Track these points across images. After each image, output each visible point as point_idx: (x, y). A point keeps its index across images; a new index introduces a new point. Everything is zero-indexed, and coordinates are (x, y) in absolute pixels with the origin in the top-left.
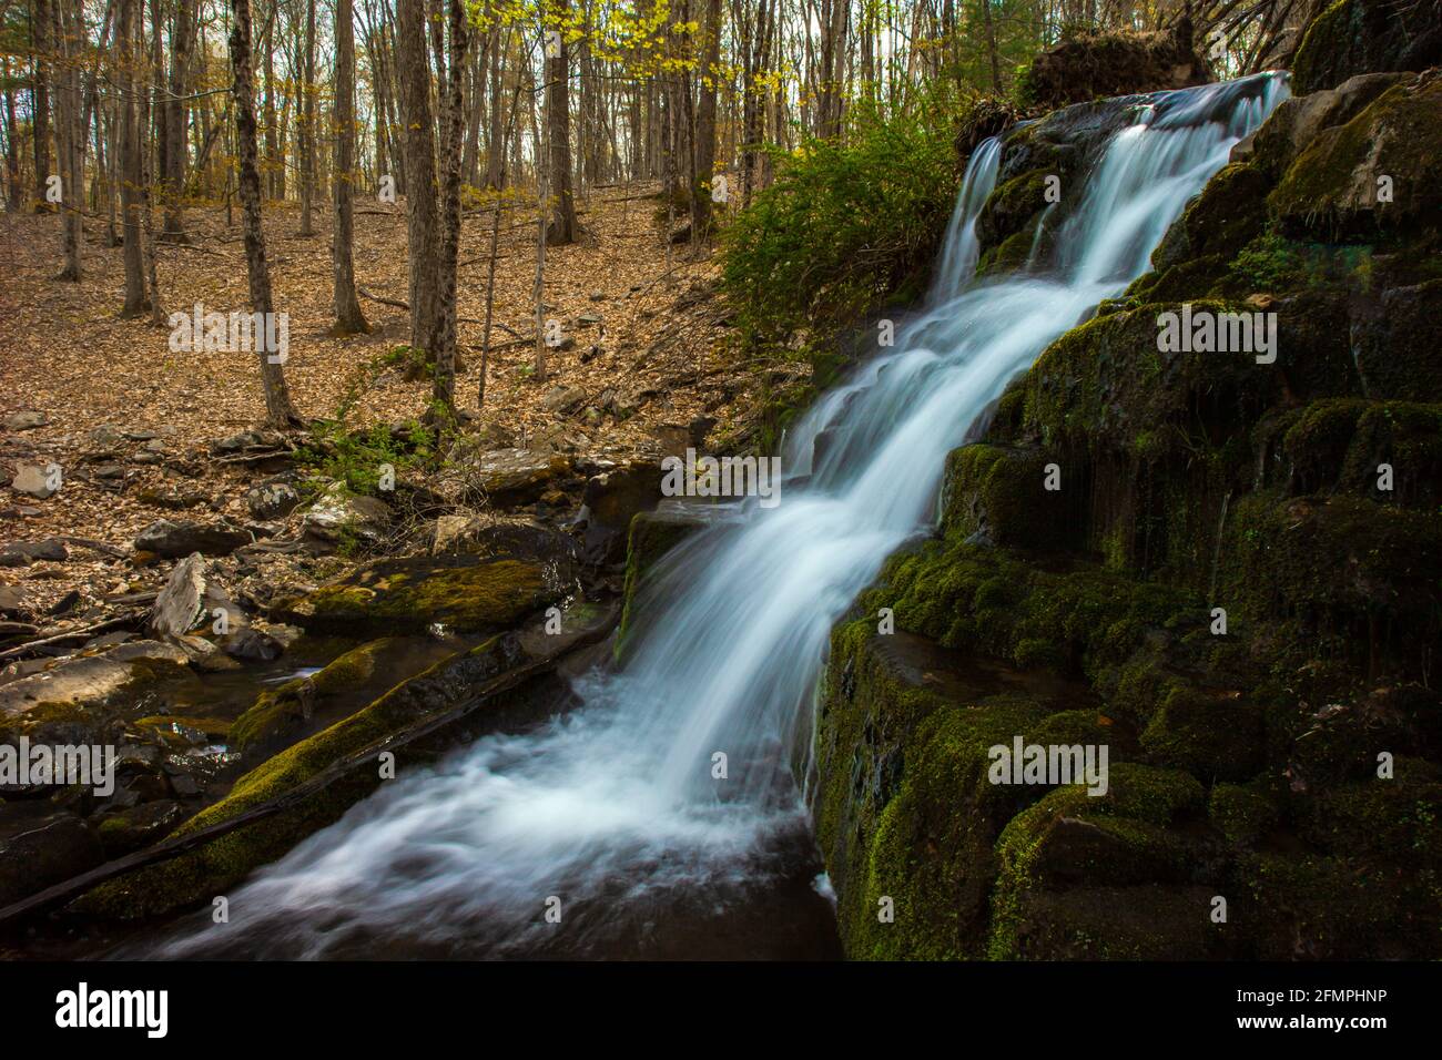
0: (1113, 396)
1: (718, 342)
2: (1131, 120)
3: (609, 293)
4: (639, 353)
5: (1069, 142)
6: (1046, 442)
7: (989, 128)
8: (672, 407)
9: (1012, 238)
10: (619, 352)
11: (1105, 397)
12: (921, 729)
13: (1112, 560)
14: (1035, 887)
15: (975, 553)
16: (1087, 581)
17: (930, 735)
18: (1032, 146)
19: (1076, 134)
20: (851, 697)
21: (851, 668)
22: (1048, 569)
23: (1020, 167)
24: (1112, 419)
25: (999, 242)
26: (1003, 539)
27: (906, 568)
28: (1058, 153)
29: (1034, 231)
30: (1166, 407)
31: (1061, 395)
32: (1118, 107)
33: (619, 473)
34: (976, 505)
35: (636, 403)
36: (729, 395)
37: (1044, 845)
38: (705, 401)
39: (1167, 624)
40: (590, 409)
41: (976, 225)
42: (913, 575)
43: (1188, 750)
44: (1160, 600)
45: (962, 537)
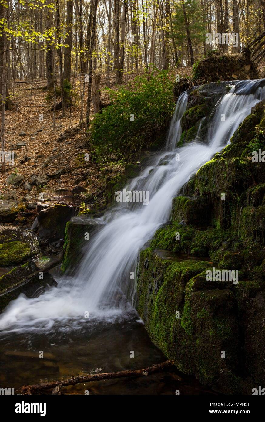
0: (216, 182)
1: (79, 155)
2: (228, 90)
3: (28, 133)
4: (46, 160)
5: (209, 96)
6: (201, 195)
7: (184, 88)
8: (61, 182)
9: (192, 128)
10: (36, 159)
11: (215, 182)
12: (168, 268)
13: (217, 227)
14: (193, 291)
15: (181, 227)
16: (210, 232)
17: (170, 269)
18: (197, 97)
19: (211, 93)
20: (148, 268)
21: (147, 260)
22: (200, 230)
23: (194, 104)
24: (216, 189)
25: (188, 128)
26: (188, 223)
27: (162, 233)
28: (206, 100)
29: (199, 126)
30: (228, 186)
31: (204, 181)
32: (224, 85)
33: (51, 209)
34: (181, 213)
35: (46, 181)
36: (85, 177)
37: (195, 282)
38: (75, 179)
39: (228, 240)
40: (27, 184)
41: (180, 122)
42: (164, 234)
43: (227, 264)
44: (227, 235)
45: (177, 223)
